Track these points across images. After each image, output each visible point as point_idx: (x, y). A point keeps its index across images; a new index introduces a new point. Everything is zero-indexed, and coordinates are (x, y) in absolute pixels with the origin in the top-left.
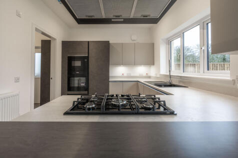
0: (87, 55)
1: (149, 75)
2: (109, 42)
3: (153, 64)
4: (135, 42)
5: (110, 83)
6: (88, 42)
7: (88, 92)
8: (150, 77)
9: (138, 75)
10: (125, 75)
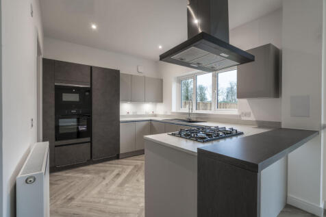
0: (89, 86)
1: (155, 113)
2: (119, 71)
3: (162, 101)
4: (141, 75)
5: (121, 124)
6: (91, 67)
7: (91, 139)
8: (155, 116)
9: (144, 113)
10: (131, 114)
